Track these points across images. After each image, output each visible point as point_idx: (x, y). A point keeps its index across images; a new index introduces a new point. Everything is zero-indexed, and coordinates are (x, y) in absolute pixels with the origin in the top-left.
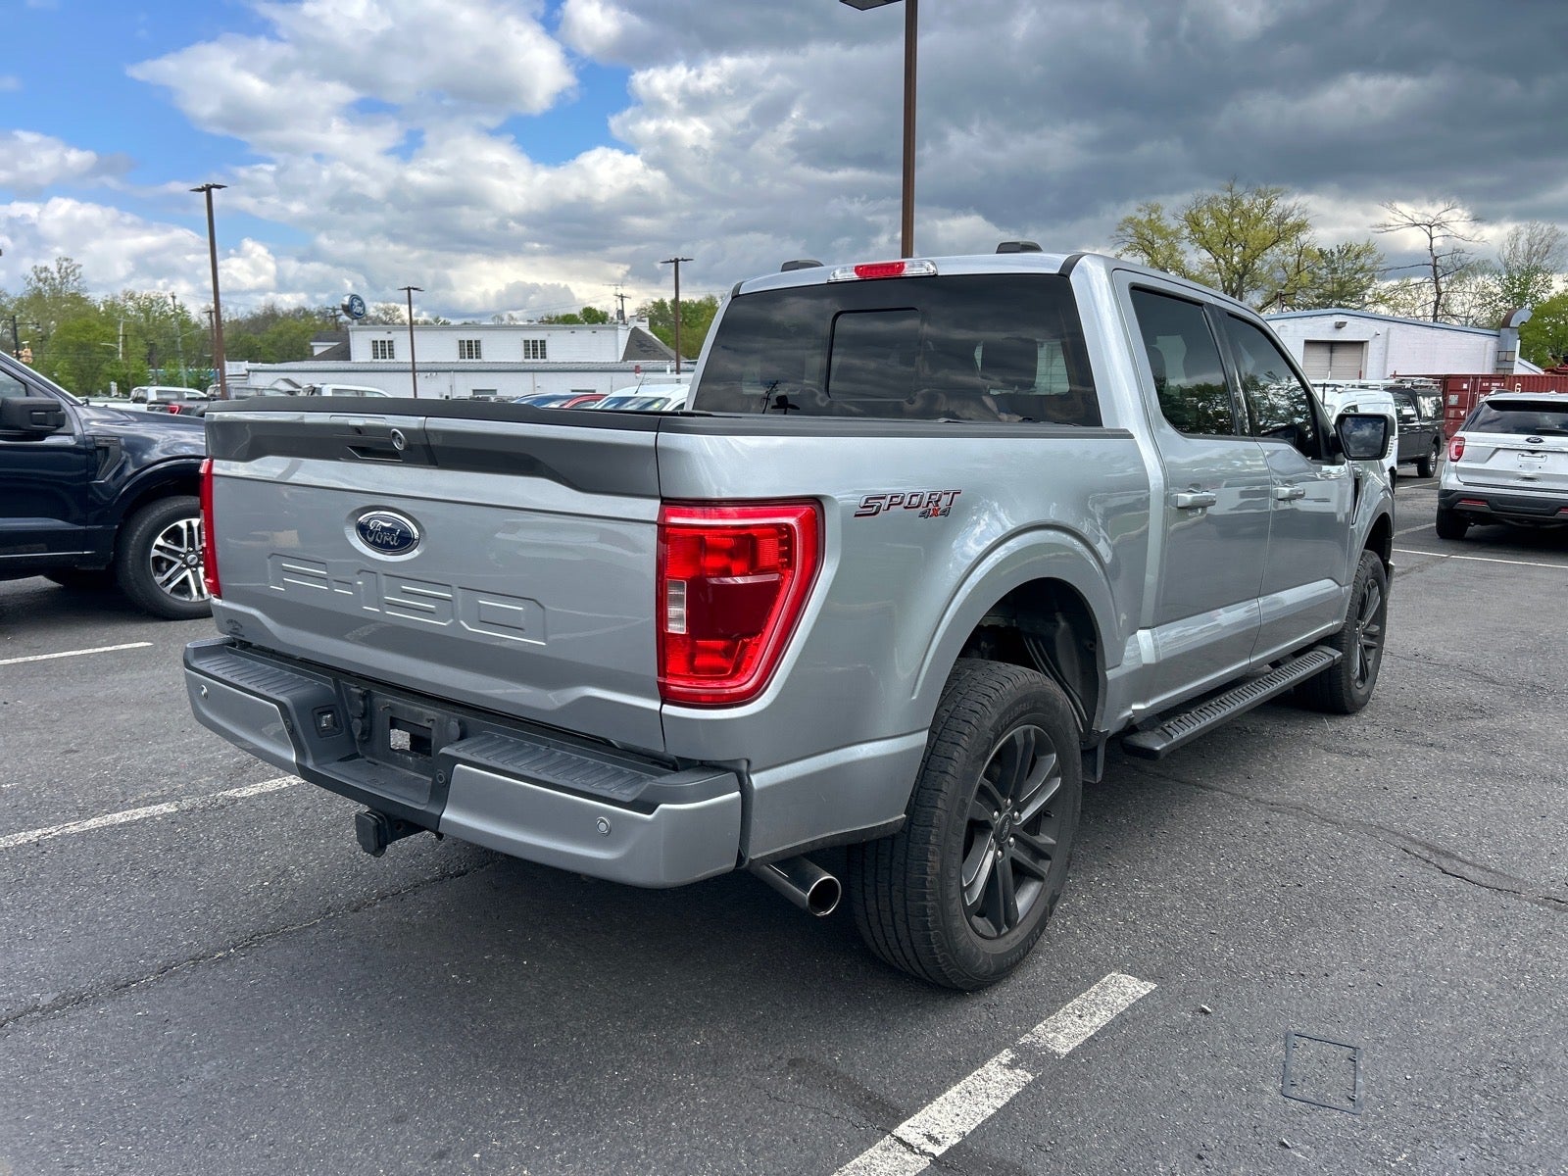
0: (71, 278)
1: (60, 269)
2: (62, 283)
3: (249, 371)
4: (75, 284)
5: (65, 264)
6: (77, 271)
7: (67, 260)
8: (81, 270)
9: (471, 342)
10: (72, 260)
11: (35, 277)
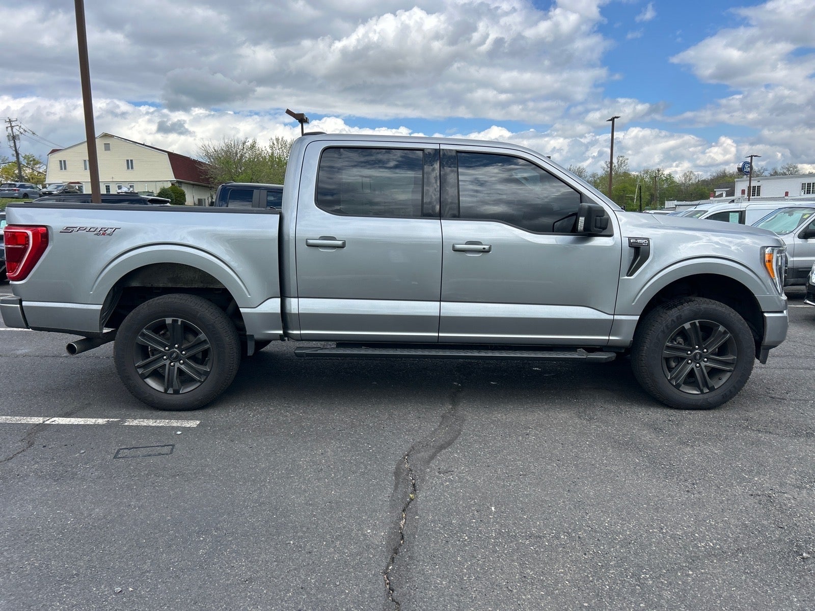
0: (623, 165)
1: (618, 161)
2: (619, 168)
3: (676, 206)
4: (624, 168)
5: (621, 159)
6: (626, 161)
7: (622, 157)
8: (628, 161)
9: (810, 184)
10: (624, 156)
11: (606, 167)
